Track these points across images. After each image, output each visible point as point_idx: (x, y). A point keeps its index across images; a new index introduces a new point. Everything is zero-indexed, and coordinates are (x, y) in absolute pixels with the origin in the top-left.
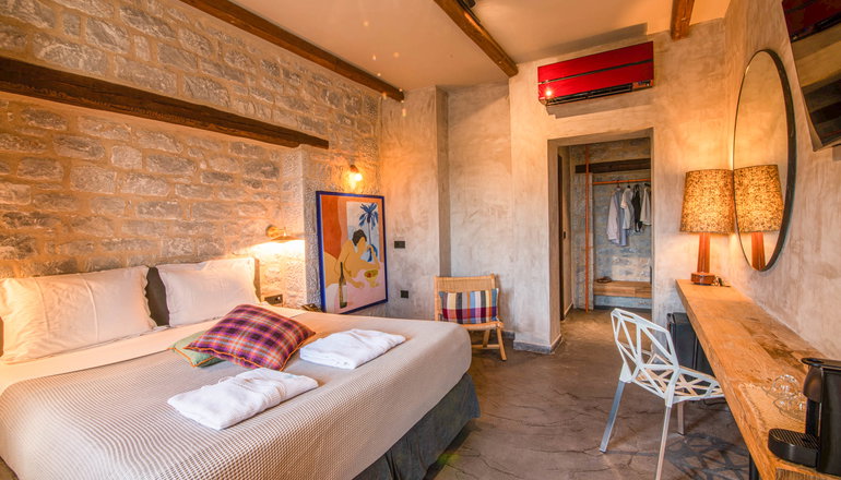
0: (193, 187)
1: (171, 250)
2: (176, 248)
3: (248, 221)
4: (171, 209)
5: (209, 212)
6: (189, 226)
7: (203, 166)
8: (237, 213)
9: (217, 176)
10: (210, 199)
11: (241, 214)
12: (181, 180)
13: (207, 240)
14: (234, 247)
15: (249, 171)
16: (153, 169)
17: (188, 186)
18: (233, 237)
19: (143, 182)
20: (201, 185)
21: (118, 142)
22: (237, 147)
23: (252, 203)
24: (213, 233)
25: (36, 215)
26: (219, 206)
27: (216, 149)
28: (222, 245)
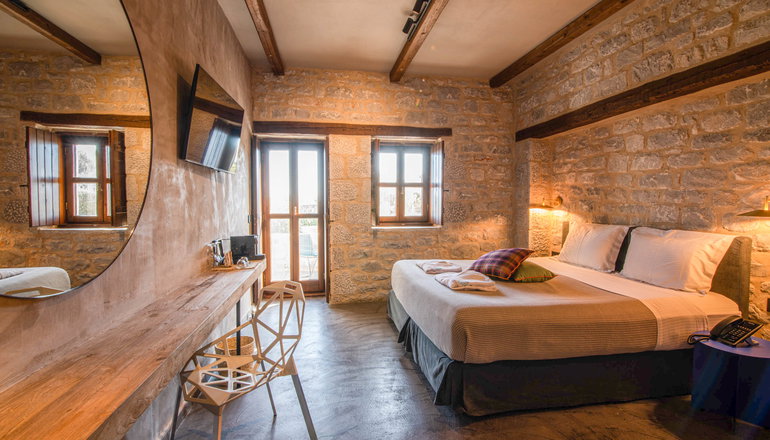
0: (682, 156)
1: (659, 216)
2: (662, 214)
3: (751, 187)
4: (663, 180)
5: (695, 179)
6: (676, 195)
7: (694, 132)
8: (734, 178)
9: (708, 138)
10: (699, 165)
11: (738, 178)
12: (672, 151)
13: (692, 210)
14: (724, 220)
15: (753, 119)
16: (651, 147)
17: (677, 155)
18: (727, 208)
19: (643, 159)
20: (692, 152)
21: (630, 134)
22: (738, 95)
23: (758, 163)
24: (702, 202)
25: (596, 189)
26: (710, 172)
27: (710, 108)
28: (707, 217)
